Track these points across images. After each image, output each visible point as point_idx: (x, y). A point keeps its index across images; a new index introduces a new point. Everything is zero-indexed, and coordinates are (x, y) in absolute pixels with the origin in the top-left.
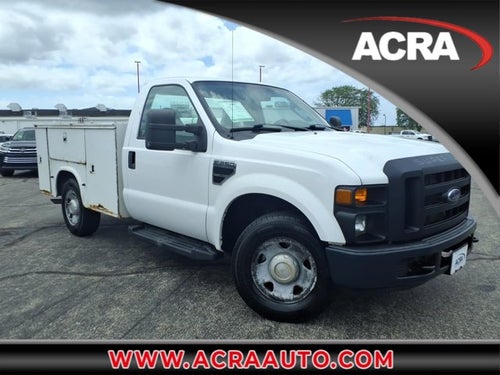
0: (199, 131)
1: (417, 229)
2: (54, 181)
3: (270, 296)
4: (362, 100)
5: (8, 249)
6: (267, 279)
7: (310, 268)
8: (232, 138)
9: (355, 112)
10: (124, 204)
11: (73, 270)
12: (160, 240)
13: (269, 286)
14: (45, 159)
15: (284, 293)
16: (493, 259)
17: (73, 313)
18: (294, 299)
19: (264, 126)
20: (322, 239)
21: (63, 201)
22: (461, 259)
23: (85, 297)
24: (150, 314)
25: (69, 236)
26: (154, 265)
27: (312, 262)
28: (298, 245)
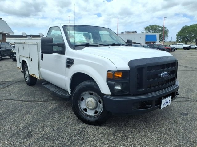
0: (63, 46)
1: (144, 89)
2: (21, 64)
3: (85, 114)
4: (161, 31)
5: (2, 90)
6: (85, 107)
7: (101, 104)
8: (75, 49)
9: (158, 36)
10: (41, 74)
11: (21, 99)
12: (52, 89)
13: (86, 110)
14: (18, 56)
15: (91, 113)
16: (193, 101)
17: (12, 117)
18: (95, 116)
19: (90, 44)
20: (102, 92)
21: (24, 72)
22: (167, 102)
23: (20, 110)
24: (40, 118)
25: (26, 85)
26: (51, 98)
27: (101, 101)
28: (96, 94)
